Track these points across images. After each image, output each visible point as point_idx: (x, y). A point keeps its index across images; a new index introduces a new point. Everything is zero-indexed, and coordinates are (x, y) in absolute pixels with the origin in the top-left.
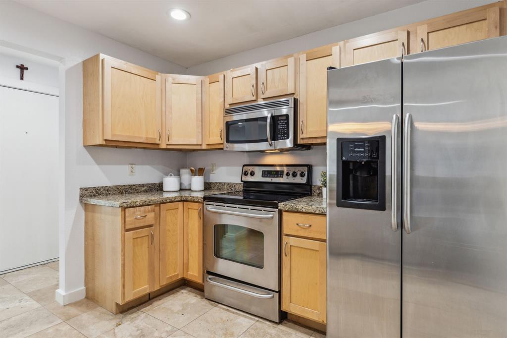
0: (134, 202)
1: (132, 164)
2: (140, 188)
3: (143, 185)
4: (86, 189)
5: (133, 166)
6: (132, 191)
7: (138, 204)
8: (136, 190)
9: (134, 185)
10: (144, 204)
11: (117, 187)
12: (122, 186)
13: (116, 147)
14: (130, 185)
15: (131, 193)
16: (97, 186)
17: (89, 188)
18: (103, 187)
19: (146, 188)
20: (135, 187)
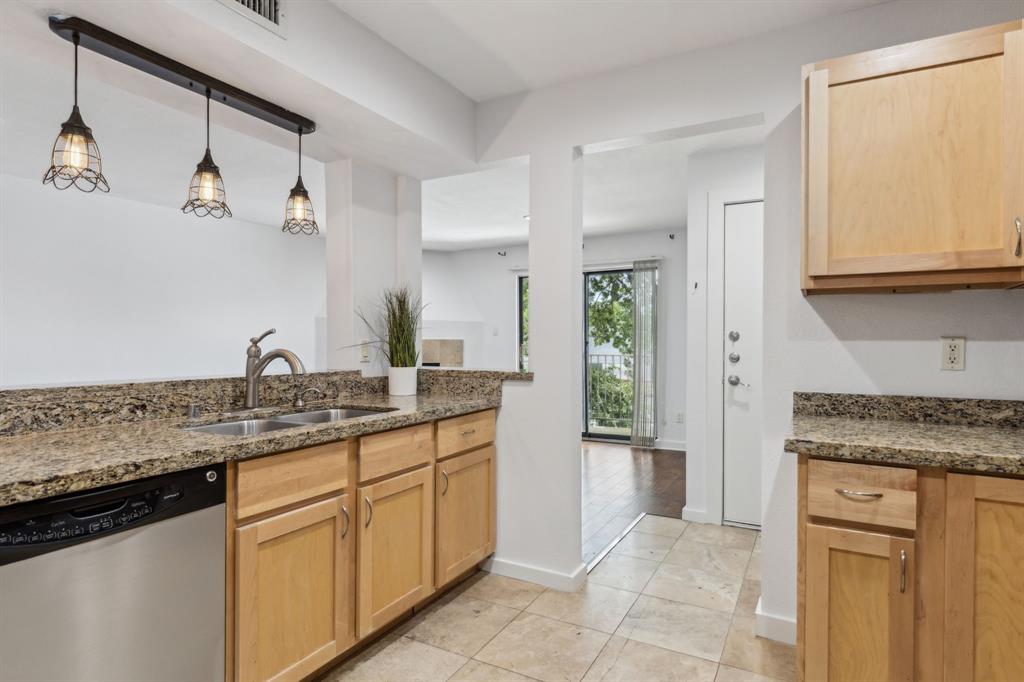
0: (830, 446)
1: (953, 338)
2: (983, 414)
3: (997, 405)
4: (808, 397)
5: (960, 342)
6: (950, 417)
7: (846, 453)
8: (964, 415)
9: (958, 401)
10: (869, 457)
11: (897, 401)
12: (912, 399)
13: (894, 291)
14: (940, 400)
15: (947, 422)
16: (836, 392)
17: (814, 394)
18: (850, 396)
19: (1009, 413)
20: (960, 406)
